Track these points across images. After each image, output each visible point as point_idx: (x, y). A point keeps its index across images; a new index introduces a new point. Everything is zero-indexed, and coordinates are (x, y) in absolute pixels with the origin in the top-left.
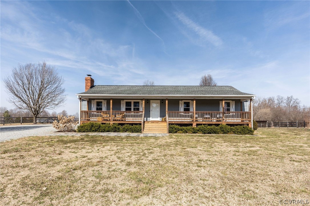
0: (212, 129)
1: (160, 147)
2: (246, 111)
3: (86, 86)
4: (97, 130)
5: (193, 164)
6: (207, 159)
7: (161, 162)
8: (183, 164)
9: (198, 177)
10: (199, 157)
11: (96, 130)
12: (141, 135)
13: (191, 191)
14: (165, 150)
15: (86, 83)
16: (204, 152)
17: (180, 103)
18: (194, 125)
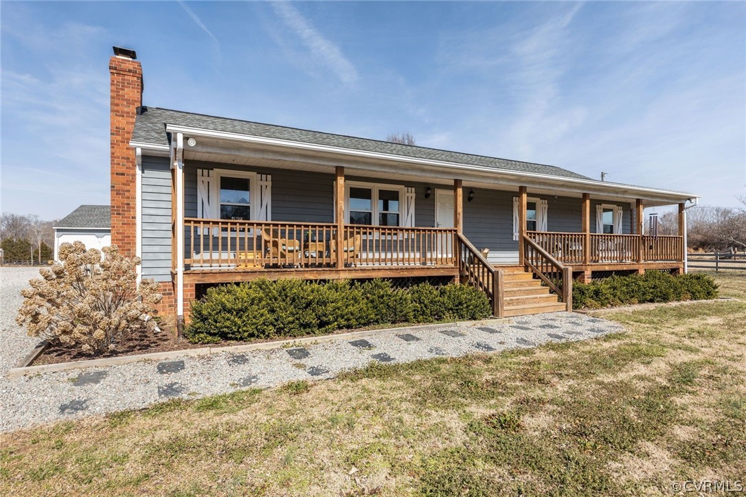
2: (643, 232)
17: (516, 205)
18: (586, 277)
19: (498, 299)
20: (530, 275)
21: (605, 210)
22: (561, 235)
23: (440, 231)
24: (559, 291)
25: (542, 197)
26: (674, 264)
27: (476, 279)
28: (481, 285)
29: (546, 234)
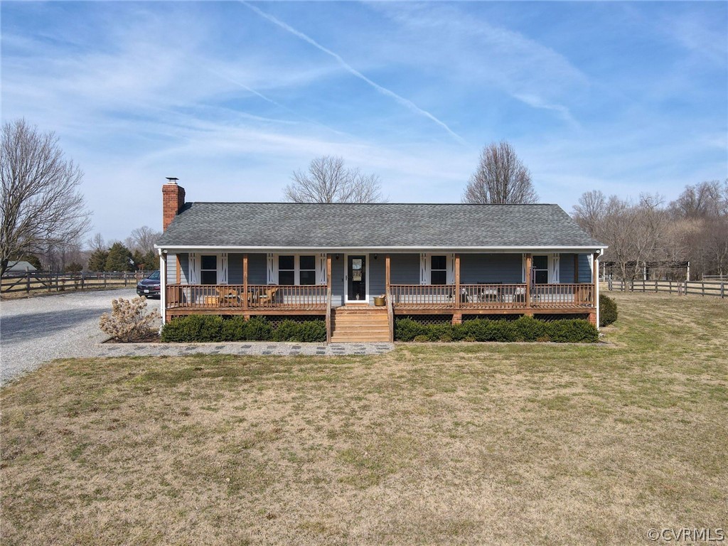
0: (498, 330)
1: (379, 393)
3: (166, 209)
4: (215, 337)
5: (443, 432)
6: (469, 420)
7: (387, 430)
8: (426, 433)
9: (449, 456)
10: (456, 417)
11: (211, 336)
12: (329, 350)
13: (436, 478)
14: (392, 400)
15: (166, 202)
16: (467, 404)
17: (423, 259)
18: (455, 318)
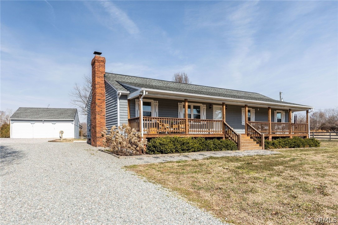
2: (292, 122)
17: (243, 111)
18: (270, 139)
19: (239, 144)
20: (249, 137)
21: (278, 113)
22: (260, 123)
23: (215, 121)
24: (260, 143)
25: (253, 108)
26: (305, 135)
27: (231, 138)
28: (233, 140)
29: (255, 122)
